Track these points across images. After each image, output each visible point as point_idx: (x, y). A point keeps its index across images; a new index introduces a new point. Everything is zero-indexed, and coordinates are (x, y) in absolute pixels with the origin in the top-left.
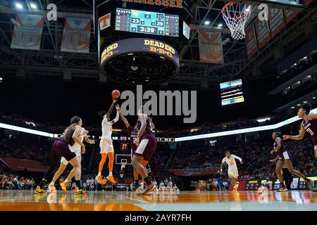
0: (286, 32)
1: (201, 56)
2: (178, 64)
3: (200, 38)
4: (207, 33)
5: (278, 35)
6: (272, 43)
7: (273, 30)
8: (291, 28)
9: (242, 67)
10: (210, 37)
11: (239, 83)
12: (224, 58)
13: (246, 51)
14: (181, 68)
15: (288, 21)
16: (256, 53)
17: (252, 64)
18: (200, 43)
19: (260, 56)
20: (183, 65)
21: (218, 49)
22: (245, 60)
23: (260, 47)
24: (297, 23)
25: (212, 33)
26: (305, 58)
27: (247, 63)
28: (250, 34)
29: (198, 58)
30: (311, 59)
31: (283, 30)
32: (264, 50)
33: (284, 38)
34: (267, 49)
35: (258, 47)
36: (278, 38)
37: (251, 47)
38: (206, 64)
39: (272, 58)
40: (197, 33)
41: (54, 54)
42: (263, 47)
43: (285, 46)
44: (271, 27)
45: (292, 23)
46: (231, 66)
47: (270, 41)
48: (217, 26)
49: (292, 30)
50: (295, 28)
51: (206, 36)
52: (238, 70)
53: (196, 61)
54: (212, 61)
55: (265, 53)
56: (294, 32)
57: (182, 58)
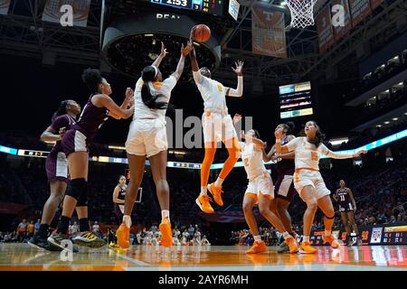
0: (372, 20)
1: (253, 46)
2: (219, 55)
3: (255, 19)
4: (264, 12)
5: (362, 23)
6: (353, 35)
7: (355, 16)
8: (380, 15)
9: (312, 64)
10: (268, 19)
11: (306, 87)
12: (288, 49)
13: (318, 43)
14: (223, 60)
15: (374, 7)
16: (332, 47)
17: (325, 61)
18: (253, 27)
19: (337, 50)
20: (227, 55)
21: (280, 37)
22: (316, 55)
23: (337, 38)
24: (386, 9)
25: (272, 14)
26: (396, 58)
27: (319, 59)
28: (324, 19)
29: (250, 47)
30: (404, 60)
31: (368, 18)
32: (343, 42)
33: (369, 29)
34: (347, 42)
35: (334, 37)
36: (361, 28)
37: (325, 37)
38: (260, 57)
39: (353, 55)
40: (251, 12)
41: (31, 23)
42: (342, 39)
43: (371, 40)
44: (353, 11)
45: (379, 9)
46: (297, 63)
47: (352, 31)
48: (279, 4)
49: (380, 19)
50: (384, 16)
51: (263, 17)
52: (306, 69)
53: (246, 52)
54: (269, 53)
55: (343, 46)
56: (383, 22)
57: (225, 47)
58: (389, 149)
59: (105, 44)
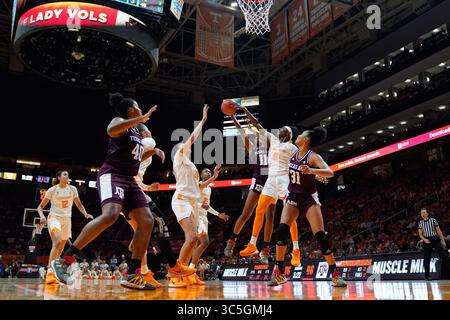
0: (333, 31)
1: (196, 52)
2: (157, 60)
3: (200, 20)
4: (212, 13)
5: (321, 34)
6: (310, 46)
7: (313, 25)
8: (341, 26)
9: (262, 76)
10: (215, 21)
11: (254, 102)
12: (235, 58)
13: (271, 52)
14: (161, 65)
15: (336, 16)
16: (286, 59)
17: (277, 74)
18: (198, 29)
19: (291, 63)
20: (165, 60)
21: (227, 43)
22: (267, 66)
23: (293, 49)
24: (349, 20)
25: (220, 16)
26: (356, 75)
27: (271, 71)
28: (279, 26)
29: (192, 53)
30: (364, 79)
31: (328, 29)
33: (328, 40)
34: (303, 54)
35: (289, 48)
36: (320, 39)
37: (279, 46)
38: (203, 64)
39: (308, 69)
40: (196, 11)
42: (297, 50)
43: (330, 54)
44: (312, 20)
45: (341, 19)
46: (245, 74)
47: (309, 42)
48: (229, 5)
49: (341, 31)
50: (346, 28)
51: (209, 19)
52: (256, 81)
53: (188, 58)
54: (214, 60)
55: (298, 60)
56: (344, 35)
57: (163, 50)
58: (341, 177)
59: (17, 37)
